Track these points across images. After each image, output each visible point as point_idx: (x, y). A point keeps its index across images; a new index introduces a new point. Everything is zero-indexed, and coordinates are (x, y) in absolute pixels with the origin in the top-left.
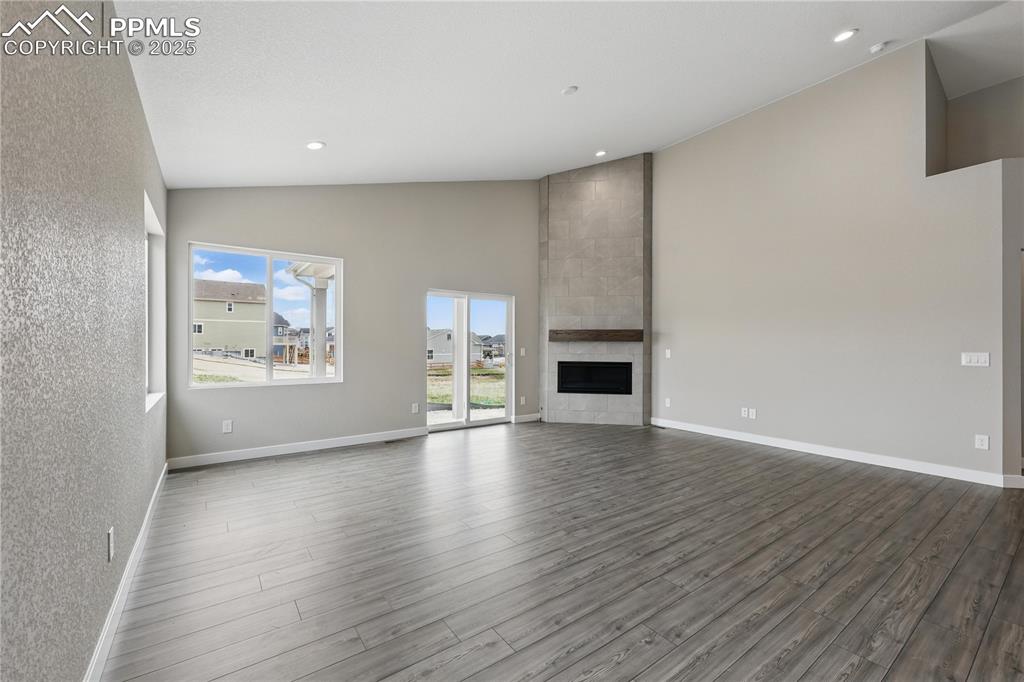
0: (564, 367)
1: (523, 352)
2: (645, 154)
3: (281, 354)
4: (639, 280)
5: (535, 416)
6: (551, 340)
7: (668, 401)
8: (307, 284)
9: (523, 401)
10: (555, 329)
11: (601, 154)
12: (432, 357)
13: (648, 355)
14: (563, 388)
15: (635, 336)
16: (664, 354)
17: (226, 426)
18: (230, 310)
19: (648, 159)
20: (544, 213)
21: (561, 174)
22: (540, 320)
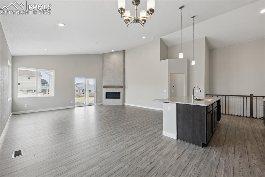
0: (107, 93)
1: (98, 90)
2: (123, 50)
3: (46, 91)
4: (122, 76)
5: (101, 104)
6: (104, 87)
7: (127, 100)
8: (49, 75)
9: (98, 100)
10: (105, 85)
11: (113, 50)
12: (90, 92)
13: (124, 91)
14: (107, 97)
15: (121, 87)
16: (127, 90)
17: (26, 105)
18: (29, 78)
19: (124, 52)
20: (103, 61)
21: (107, 53)
22: (102, 83)
